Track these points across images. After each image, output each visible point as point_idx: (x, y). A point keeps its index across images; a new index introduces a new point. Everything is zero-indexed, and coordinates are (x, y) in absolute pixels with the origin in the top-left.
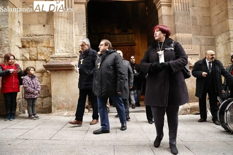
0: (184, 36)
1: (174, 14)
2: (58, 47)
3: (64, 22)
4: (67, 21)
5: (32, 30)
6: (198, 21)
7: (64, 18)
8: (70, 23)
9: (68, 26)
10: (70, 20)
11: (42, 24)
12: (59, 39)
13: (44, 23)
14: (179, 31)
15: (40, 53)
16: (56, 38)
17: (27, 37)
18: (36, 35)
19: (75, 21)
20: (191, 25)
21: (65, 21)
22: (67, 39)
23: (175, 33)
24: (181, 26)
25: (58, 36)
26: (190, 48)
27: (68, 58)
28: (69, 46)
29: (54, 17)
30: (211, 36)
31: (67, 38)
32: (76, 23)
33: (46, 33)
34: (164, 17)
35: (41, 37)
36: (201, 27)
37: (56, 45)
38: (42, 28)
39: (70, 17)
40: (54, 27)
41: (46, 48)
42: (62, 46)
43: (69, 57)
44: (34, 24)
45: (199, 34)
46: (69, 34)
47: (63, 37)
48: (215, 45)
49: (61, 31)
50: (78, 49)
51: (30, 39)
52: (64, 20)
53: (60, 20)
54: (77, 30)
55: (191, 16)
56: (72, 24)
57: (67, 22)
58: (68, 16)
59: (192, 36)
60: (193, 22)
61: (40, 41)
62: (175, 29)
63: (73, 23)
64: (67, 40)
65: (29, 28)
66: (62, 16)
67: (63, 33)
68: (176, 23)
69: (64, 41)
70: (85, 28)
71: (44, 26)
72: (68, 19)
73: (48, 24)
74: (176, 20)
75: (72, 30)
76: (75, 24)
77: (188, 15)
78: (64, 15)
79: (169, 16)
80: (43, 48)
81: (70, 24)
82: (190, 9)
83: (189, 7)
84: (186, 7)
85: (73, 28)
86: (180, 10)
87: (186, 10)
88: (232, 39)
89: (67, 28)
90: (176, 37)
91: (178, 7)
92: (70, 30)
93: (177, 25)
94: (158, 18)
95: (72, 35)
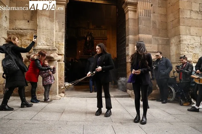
0: (146, 37)
1: (138, 19)
2: (40, 41)
4: (49, 19)
5: (17, 24)
6: (157, 25)
9: (49, 23)
10: (51, 18)
11: (27, 20)
12: (41, 34)
13: (28, 19)
14: (142, 32)
15: (24, 45)
16: (39, 32)
17: (13, 31)
18: (21, 29)
19: (56, 19)
20: (152, 27)
21: (47, 19)
22: (48, 35)
23: (139, 33)
24: (143, 28)
25: (40, 32)
26: (150, 46)
27: (48, 50)
28: (49, 41)
29: (38, 15)
30: (167, 38)
31: (48, 33)
32: (56, 21)
33: (29, 28)
34: (130, 20)
35: (25, 31)
36: (159, 30)
37: (38, 39)
38: (27, 23)
40: (38, 23)
41: (29, 41)
42: (43, 40)
43: (50, 50)
44: (20, 20)
45: (158, 36)
47: (45, 32)
48: (169, 45)
49: (43, 27)
50: (57, 43)
51: (15, 32)
52: (46, 18)
53: (43, 17)
54: (57, 27)
55: (152, 21)
56: (53, 22)
57: (49, 20)
58: (50, 15)
59: (152, 37)
61: (25, 34)
62: (139, 30)
63: (54, 20)
65: (14, 23)
66: (45, 14)
67: (45, 29)
68: (139, 26)
69: (46, 36)
70: (64, 26)
71: (28, 21)
72: (50, 17)
73: (32, 20)
74: (139, 23)
76: (56, 22)
77: (149, 20)
79: (134, 19)
80: (27, 41)
81: (51, 22)
82: (151, 15)
83: (150, 14)
84: (148, 13)
85: (54, 25)
86: (143, 15)
87: (148, 16)
88: (182, 41)
89: (49, 25)
90: (139, 38)
91: (141, 13)
92: (51, 27)
93: (140, 27)
94: (125, 20)
95: (52, 31)
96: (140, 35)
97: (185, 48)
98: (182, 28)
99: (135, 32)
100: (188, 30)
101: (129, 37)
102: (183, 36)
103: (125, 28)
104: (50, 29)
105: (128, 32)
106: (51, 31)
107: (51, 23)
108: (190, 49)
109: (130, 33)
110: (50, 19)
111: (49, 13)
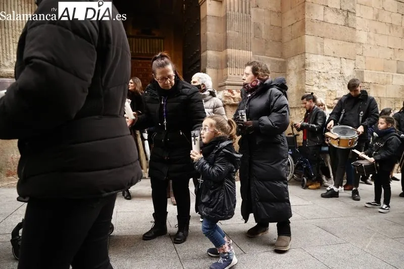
0: (240, 54)
1: (226, 17)
6: (263, 32)
14: (232, 45)
20: (253, 35)
23: (226, 48)
24: (236, 37)
30: (280, 58)
34: (209, 20)
36: (266, 42)
45: (264, 54)
48: (285, 72)
55: (252, 23)
59: (252, 55)
62: (226, 41)
68: (228, 32)
74: (228, 26)
77: (248, 20)
79: (218, 18)
82: (252, 10)
83: (250, 8)
84: (245, 7)
86: (236, 10)
87: (246, 13)
88: (309, 66)
90: (227, 56)
91: (232, 5)
93: (230, 35)
94: (200, 18)
96: (229, 51)
97: (314, 80)
98: (309, 40)
99: (219, 45)
100: (319, 45)
101: (207, 55)
102: (311, 56)
103: (199, 36)
105: (206, 42)
108: (322, 81)
109: (208, 47)
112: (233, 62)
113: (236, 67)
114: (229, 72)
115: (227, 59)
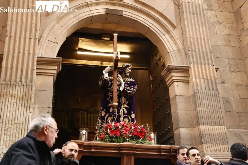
0: (214, 130)
1: (194, 95)
3: (15, 104)
4: (20, 103)
6: (234, 105)
7: (16, 98)
8: (26, 106)
9: (21, 112)
10: (26, 101)
14: (204, 121)
19: (35, 102)
20: (223, 110)
21: (18, 102)
22: (17, 134)
23: (198, 124)
24: (207, 113)
26: (226, 150)
31: (18, 131)
32: (36, 106)
34: (178, 100)
36: (239, 115)
39: (27, 97)
45: (239, 127)
46: (21, 125)
47: (9, 129)
52: (15, 101)
53: (9, 100)
56: (29, 107)
57: (20, 105)
58: (24, 95)
59: (226, 130)
60: (225, 107)
62: (198, 118)
63: (31, 106)
64: (17, 136)
67: (10, 122)
68: (198, 109)
72: (24, 99)
74: (197, 104)
75: (27, 118)
76: (34, 108)
77: (216, 96)
78: (16, 93)
79: (187, 97)
81: (26, 108)
82: (219, 87)
83: (216, 85)
84: (212, 85)
85: (31, 114)
86: (203, 89)
87: (213, 90)
89: (19, 114)
90: (200, 132)
91: (199, 85)
92: (25, 118)
93: (201, 112)
94: (169, 98)
95: (26, 127)
96: (202, 128)
99: (191, 122)
101: (179, 132)
103: (170, 114)
104: (21, 122)
105: (177, 120)
106: (24, 126)
107: (25, 110)
109: (180, 124)
110: (23, 104)
111: (22, 92)
112: (208, 138)
113: (211, 143)
114: (204, 149)
115: (201, 136)
